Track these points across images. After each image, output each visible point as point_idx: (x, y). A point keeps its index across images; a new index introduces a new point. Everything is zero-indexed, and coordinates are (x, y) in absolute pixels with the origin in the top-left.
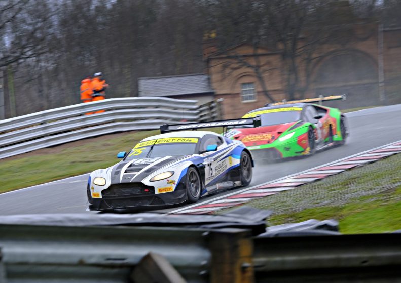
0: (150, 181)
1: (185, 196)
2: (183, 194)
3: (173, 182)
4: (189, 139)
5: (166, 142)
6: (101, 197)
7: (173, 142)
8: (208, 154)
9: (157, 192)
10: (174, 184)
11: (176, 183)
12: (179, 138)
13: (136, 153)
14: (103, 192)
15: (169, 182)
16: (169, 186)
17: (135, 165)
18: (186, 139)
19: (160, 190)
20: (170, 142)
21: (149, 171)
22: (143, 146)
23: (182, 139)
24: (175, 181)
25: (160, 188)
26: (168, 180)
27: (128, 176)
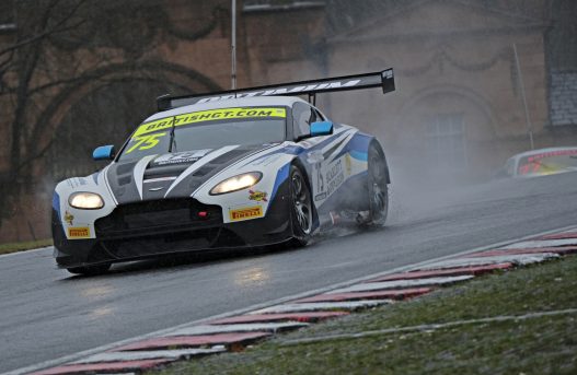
0: (210, 194)
1: (289, 227)
2: (284, 223)
3: (262, 196)
4: (266, 110)
5: (210, 118)
6: (93, 236)
7: (229, 117)
8: (311, 143)
9: (227, 219)
10: (265, 200)
11: (268, 198)
12: (240, 110)
13: (144, 144)
14: (98, 223)
15: (253, 196)
16: (254, 204)
17: (157, 165)
18: (259, 110)
19: (234, 215)
20: (222, 117)
21: (203, 174)
22: (155, 129)
23: (248, 111)
24: (265, 194)
25: (234, 209)
26: (251, 192)
27: (155, 185)
